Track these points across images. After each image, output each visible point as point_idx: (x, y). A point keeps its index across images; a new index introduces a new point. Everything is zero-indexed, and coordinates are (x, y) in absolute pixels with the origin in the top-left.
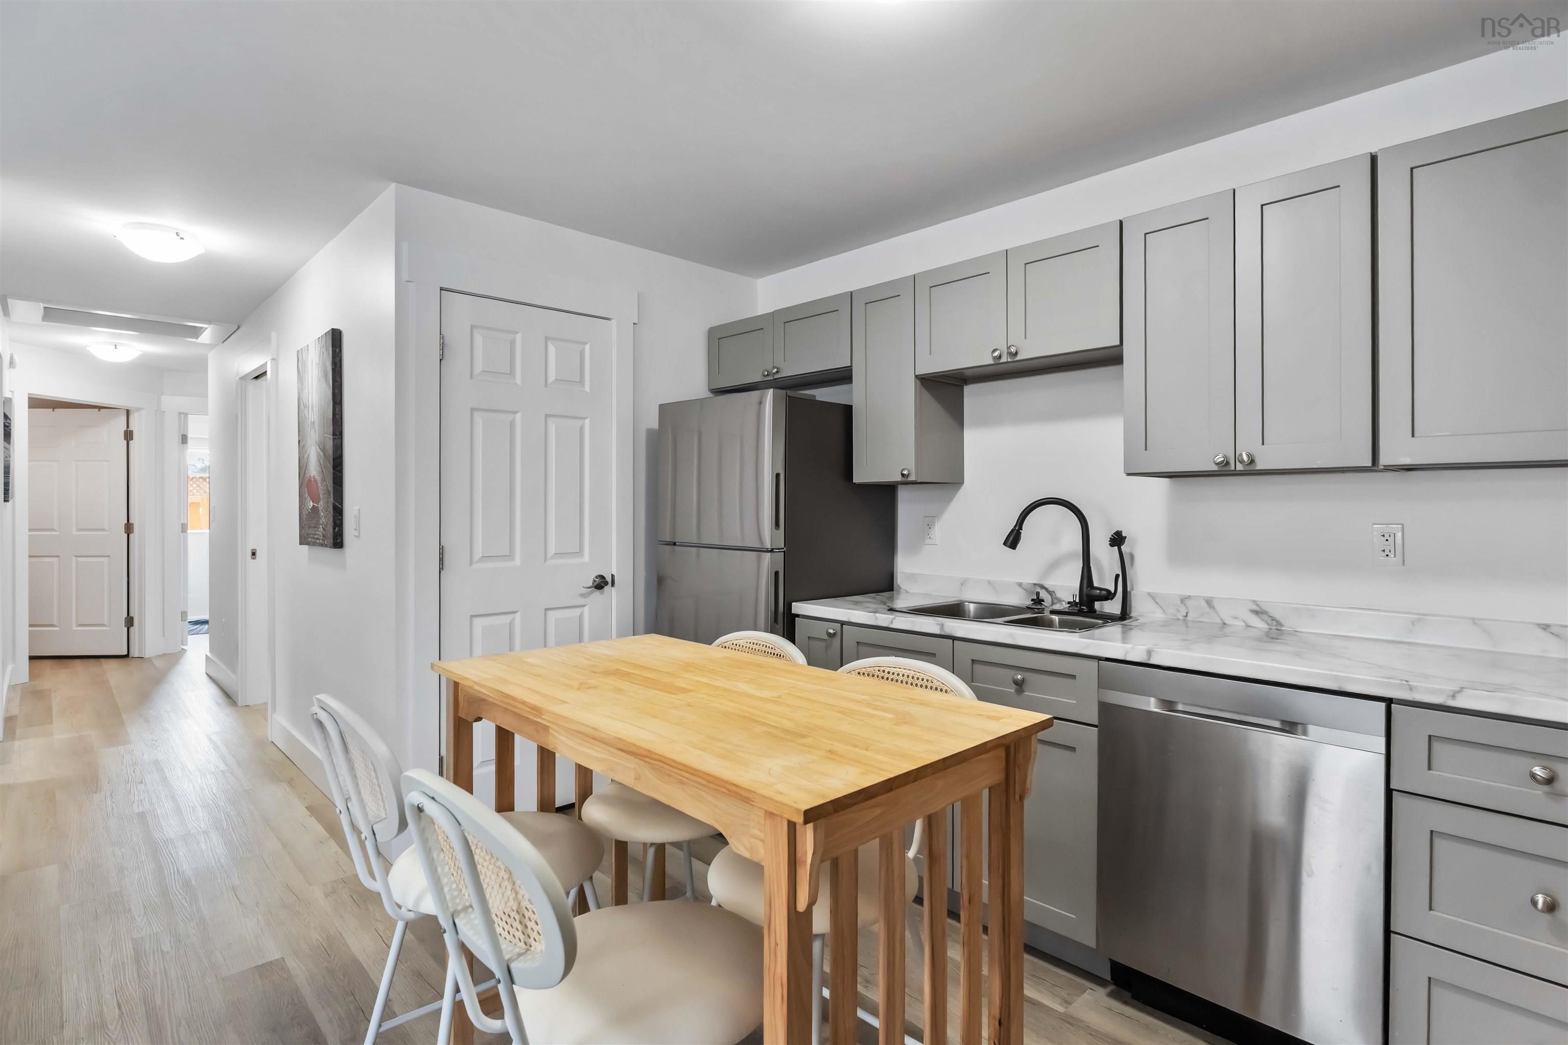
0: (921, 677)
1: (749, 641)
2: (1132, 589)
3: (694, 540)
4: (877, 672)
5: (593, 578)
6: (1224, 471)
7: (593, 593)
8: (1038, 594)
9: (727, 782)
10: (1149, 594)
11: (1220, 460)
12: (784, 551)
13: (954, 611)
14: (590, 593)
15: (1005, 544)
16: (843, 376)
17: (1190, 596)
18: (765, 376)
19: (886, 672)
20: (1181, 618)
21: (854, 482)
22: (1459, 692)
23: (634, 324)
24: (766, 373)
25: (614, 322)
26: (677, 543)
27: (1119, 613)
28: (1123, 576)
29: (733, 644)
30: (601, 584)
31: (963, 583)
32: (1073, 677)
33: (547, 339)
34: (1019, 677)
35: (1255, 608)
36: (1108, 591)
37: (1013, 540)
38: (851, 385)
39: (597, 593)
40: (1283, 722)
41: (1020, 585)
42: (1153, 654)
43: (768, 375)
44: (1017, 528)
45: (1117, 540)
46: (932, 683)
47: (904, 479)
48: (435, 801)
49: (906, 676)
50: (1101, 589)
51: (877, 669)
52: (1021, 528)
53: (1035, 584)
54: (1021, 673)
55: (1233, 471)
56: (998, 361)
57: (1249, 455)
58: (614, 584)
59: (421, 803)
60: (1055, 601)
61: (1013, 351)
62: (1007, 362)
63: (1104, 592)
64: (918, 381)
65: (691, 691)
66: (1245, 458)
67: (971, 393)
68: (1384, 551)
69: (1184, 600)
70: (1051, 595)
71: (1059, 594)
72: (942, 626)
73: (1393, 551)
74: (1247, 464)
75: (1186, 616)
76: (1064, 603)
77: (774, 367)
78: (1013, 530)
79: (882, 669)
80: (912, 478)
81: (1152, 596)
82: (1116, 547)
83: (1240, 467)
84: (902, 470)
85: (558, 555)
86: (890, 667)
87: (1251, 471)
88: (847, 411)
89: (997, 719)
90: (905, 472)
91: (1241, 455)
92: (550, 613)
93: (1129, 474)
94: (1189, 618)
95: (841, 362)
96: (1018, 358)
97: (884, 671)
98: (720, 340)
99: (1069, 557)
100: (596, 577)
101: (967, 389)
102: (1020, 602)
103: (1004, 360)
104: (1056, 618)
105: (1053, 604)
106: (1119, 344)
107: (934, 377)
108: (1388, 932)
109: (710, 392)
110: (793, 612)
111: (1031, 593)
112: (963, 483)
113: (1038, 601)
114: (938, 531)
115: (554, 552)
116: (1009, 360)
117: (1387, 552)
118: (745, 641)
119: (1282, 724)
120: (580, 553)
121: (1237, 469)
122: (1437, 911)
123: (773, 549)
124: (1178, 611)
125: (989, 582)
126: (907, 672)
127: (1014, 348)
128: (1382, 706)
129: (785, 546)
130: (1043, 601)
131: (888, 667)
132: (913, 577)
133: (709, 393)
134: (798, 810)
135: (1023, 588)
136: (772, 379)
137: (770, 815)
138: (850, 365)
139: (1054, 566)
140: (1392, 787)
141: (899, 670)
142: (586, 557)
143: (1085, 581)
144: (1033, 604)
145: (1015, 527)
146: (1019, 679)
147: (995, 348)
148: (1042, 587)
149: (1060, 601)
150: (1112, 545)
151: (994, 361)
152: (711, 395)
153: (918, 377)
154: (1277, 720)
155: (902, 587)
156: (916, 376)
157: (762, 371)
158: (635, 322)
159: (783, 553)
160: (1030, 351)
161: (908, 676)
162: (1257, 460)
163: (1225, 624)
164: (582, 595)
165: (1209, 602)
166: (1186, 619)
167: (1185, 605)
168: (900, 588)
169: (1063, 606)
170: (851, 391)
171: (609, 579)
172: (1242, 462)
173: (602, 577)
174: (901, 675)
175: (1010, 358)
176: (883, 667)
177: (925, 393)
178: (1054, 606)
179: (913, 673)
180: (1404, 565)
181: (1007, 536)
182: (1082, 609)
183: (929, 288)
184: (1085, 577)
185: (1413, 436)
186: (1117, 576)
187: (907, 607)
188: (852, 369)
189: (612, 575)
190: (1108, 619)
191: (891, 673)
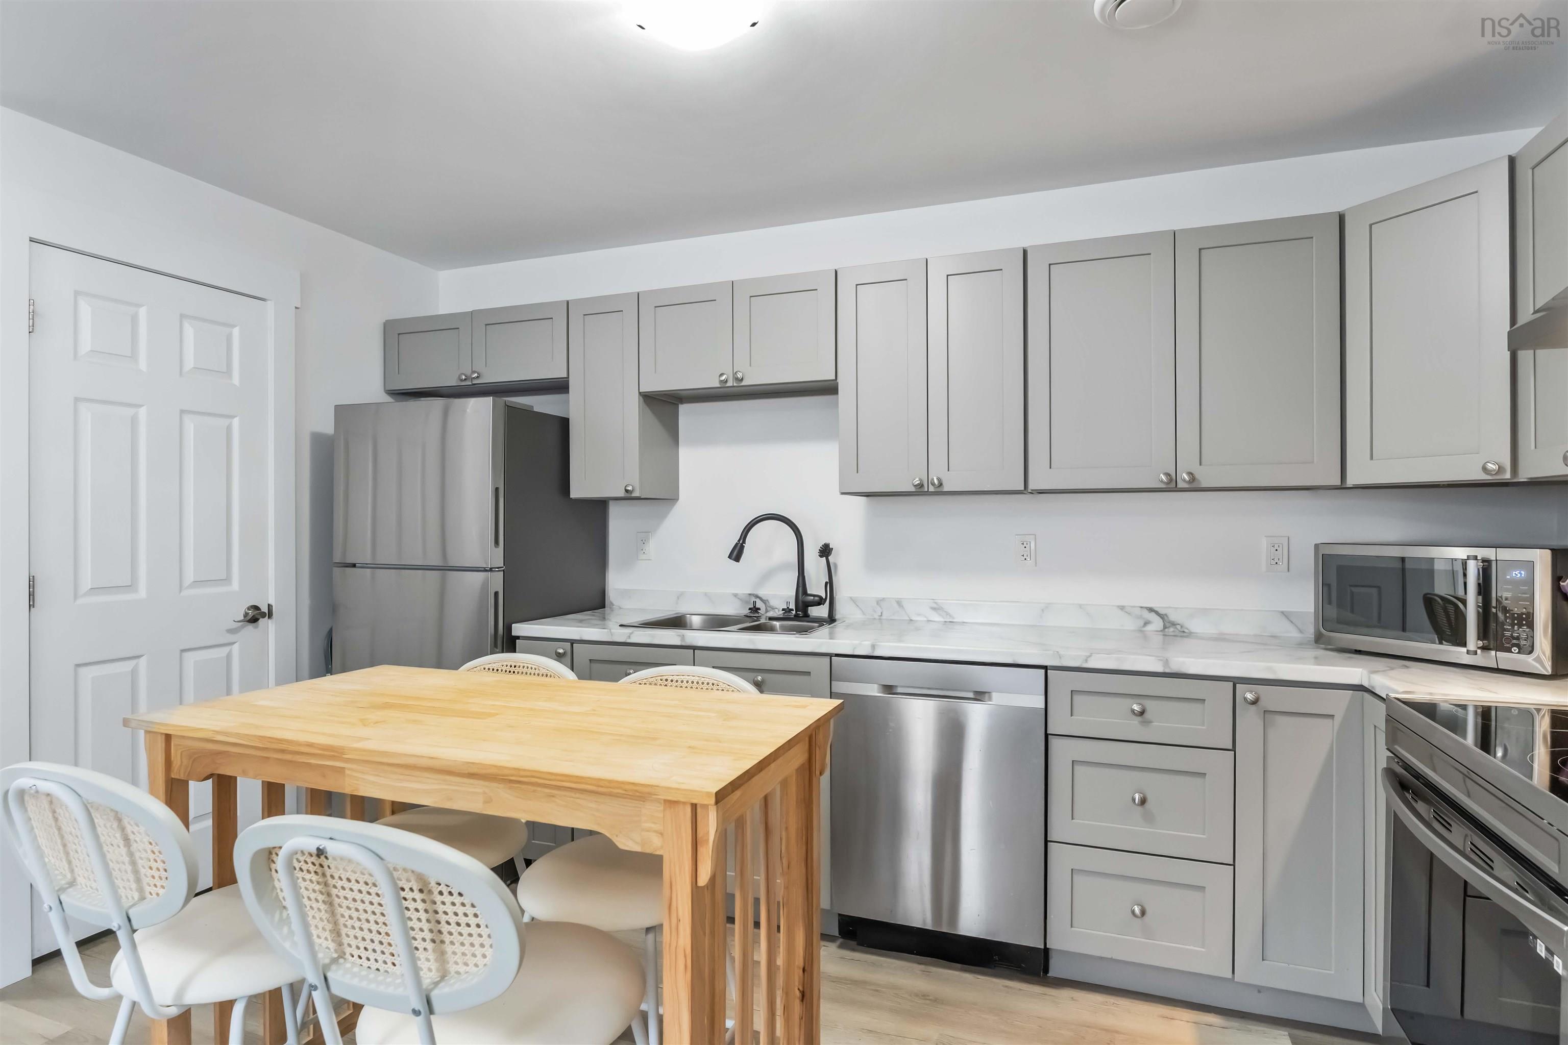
0: (706, 682)
1: (505, 664)
2: (836, 595)
3: (368, 560)
4: (660, 681)
5: (244, 610)
6: (920, 491)
7: (243, 628)
8: (755, 603)
9: (623, 783)
10: (851, 598)
11: (917, 483)
12: (504, 570)
13: (677, 622)
14: (242, 627)
15: (730, 557)
16: (560, 387)
17: (884, 598)
18: (462, 380)
19: (669, 680)
20: (877, 617)
21: (571, 497)
22: (1090, 656)
23: (296, 308)
24: (464, 377)
25: (270, 305)
26: (357, 565)
27: (827, 616)
28: (830, 584)
29: (484, 669)
30: (255, 616)
31: (680, 596)
32: (808, 673)
33: (182, 316)
34: (759, 678)
35: (935, 606)
36: (820, 597)
37: (737, 554)
38: (567, 395)
39: (250, 627)
40: (976, 693)
41: (736, 595)
42: (876, 647)
43: (465, 379)
44: (741, 542)
45: (825, 551)
46: (718, 685)
47: (628, 495)
48: (335, 840)
49: (690, 682)
50: (814, 596)
51: (660, 678)
52: (744, 542)
53: (750, 594)
54: (760, 674)
55: (926, 492)
56: (723, 385)
57: (939, 479)
58: (272, 615)
59: (320, 845)
60: (769, 609)
61: (739, 376)
62: (733, 387)
63: (817, 598)
64: (641, 398)
65: (497, 714)
66: (936, 481)
67: (687, 414)
68: (1023, 556)
69: (879, 602)
70: (765, 603)
71: (773, 602)
72: (683, 637)
73: (1029, 556)
74: (939, 487)
75: (881, 615)
76: (777, 610)
77: (474, 372)
78: (737, 544)
79: (665, 678)
80: (636, 494)
81: (853, 600)
82: (825, 558)
83: (931, 489)
84: (626, 487)
85: (196, 583)
86: (673, 676)
87: (939, 491)
88: (564, 424)
89: (804, 707)
90: (630, 488)
91: (933, 479)
92: (186, 655)
93: (843, 493)
94: (884, 617)
95: (556, 372)
96: (743, 383)
97: (666, 680)
98: (400, 335)
99: (783, 567)
100: (248, 609)
101: (683, 409)
102: (738, 612)
103: (730, 384)
104: (777, 624)
105: (767, 611)
106: (834, 378)
107: (658, 395)
108: (1046, 841)
109: (386, 393)
110: (513, 634)
111: (747, 602)
112: (678, 499)
113: (755, 610)
114: (652, 546)
115: (192, 580)
116: (735, 384)
117: (1025, 557)
118: (501, 664)
119: (974, 694)
120: (227, 580)
121: (929, 490)
122: (1077, 819)
123: (491, 568)
124: (875, 612)
125: (706, 594)
126: (691, 679)
127: (741, 374)
128: (1043, 671)
129: (504, 565)
130: (759, 609)
131: (670, 675)
132: (626, 593)
133: (384, 393)
134: (708, 794)
135: (739, 598)
136: (471, 384)
137: (671, 804)
138: (566, 376)
139: (767, 576)
140: (1048, 732)
141: (682, 677)
142: (235, 585)
143: (801, 589)
144: (750, 612)
145: (739, 541)
146: (760, 681)
147: (721, 373)
148: (757, 597)
149: (773, 608)
150: (821, 556)
151: (720, 384)
152: (388, 399)
153: (642, 394)
154: (971, 691)
155: (614, 603)
156: (640, 393)
157: (459, 373)
158: (297, 306)
159: (502, 572)
160: (754, 378)
161: (693, 682)
162: (944, 484)
163: (911, 620)
164: (231, 631)
165: (899, 603)
166: (882, 618)
167: (880, 607)
168: (613, 605)
169: (780, 613)
170: (568, 402)
171: (265, 609)
172: (933, 484)
173: (256, 608)
174: (685, 682)
175: (736, 383)
176: (665, 676)
177: (648, 410)
178: (767, 613)
179: (698, 678)
180: (1036, 566)
181: (733, 549)
182: (798, 614)
183: (654, 307)
184: (801, 585)
185: (1050, 468)
186: (826, 583)
187: (637, 622)
188: (569, 381)
189: (269, 605)
190: (820, 622)
191: (674, 681)
